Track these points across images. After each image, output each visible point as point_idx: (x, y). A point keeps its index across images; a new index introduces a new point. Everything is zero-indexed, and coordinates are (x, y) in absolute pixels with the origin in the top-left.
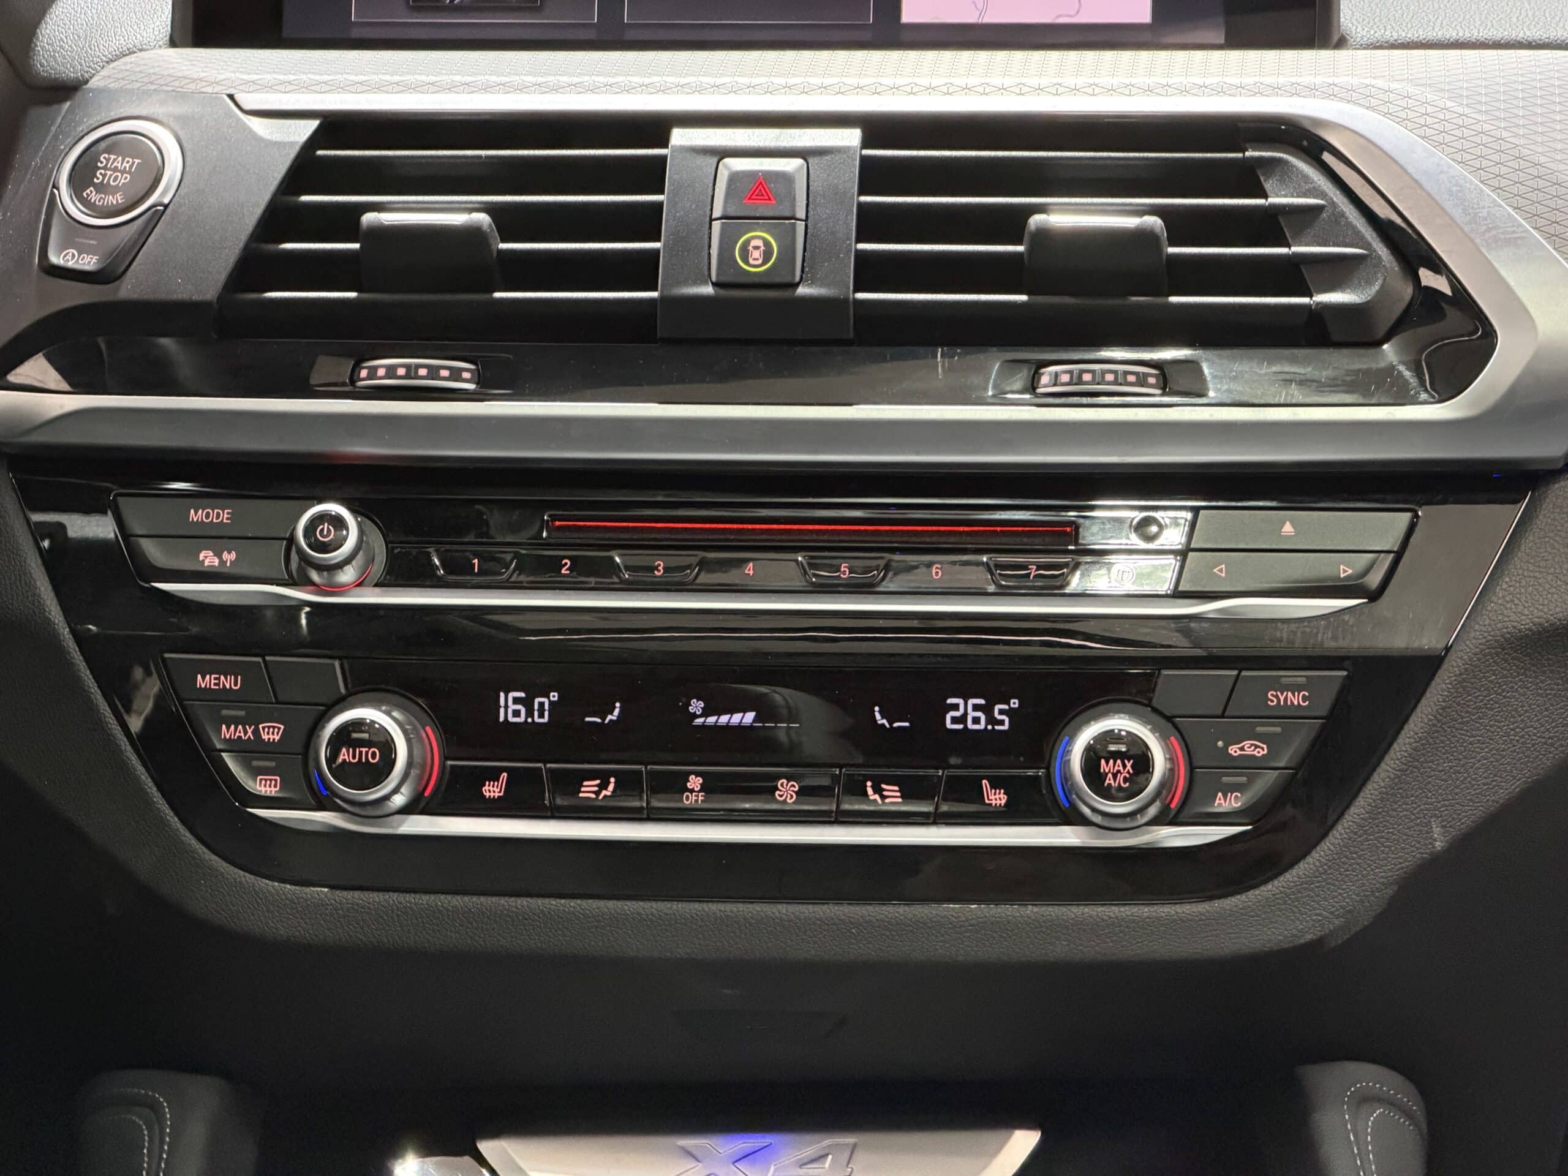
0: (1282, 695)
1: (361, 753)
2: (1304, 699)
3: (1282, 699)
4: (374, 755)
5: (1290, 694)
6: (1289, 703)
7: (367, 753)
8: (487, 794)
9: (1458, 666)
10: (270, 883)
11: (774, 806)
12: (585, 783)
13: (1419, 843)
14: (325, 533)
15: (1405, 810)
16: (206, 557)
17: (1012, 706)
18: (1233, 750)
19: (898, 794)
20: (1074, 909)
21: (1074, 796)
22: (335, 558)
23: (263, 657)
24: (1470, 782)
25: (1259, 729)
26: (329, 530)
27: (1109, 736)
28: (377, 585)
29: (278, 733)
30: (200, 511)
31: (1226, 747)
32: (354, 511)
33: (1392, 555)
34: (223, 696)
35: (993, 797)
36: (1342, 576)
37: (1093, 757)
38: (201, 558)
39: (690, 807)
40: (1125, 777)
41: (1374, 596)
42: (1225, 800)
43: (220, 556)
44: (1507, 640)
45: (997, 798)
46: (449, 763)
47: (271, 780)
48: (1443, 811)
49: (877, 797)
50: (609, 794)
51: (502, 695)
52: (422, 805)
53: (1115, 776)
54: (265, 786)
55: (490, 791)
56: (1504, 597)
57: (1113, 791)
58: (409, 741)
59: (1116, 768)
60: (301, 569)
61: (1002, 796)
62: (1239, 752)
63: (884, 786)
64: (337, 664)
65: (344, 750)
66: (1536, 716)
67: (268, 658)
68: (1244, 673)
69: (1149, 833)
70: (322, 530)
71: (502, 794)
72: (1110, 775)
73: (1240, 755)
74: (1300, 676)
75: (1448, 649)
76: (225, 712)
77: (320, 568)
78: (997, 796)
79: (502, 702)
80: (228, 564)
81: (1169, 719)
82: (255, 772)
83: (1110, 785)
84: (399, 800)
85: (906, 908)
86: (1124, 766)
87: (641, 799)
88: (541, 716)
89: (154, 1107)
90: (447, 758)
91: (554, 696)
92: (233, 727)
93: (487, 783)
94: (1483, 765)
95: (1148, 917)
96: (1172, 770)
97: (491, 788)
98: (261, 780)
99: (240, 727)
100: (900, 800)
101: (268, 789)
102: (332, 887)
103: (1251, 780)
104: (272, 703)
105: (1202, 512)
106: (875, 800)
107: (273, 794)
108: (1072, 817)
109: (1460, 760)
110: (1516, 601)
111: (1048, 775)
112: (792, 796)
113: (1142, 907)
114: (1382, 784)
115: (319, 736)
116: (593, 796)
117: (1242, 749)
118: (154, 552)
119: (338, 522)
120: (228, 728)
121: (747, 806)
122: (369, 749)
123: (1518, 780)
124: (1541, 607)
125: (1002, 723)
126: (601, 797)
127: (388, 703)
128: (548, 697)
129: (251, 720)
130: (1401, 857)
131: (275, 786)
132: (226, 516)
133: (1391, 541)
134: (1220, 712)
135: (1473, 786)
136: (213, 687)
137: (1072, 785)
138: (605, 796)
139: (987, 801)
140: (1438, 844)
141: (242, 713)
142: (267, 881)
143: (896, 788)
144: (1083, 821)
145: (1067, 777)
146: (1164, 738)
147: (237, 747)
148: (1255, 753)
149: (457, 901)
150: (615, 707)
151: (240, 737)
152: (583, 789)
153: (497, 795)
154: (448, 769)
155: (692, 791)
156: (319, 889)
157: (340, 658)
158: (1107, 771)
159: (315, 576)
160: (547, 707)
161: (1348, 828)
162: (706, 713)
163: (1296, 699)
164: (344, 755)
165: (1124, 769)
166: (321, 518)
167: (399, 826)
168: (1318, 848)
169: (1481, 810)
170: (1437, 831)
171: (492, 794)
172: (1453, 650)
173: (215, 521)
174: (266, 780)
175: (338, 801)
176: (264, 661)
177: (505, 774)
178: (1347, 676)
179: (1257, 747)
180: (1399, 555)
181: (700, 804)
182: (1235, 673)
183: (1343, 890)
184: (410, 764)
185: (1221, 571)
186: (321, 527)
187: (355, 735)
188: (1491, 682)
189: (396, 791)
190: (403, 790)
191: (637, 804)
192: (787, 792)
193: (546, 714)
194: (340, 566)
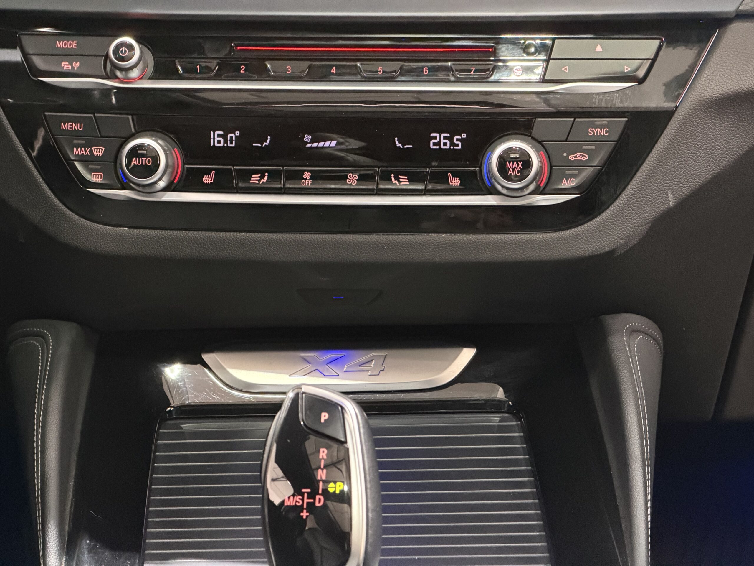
0: (595, 130)
1: (143, 160)
2: (606, 132)
3: (595, 132)
4: (149, 161)
5: (599, 129)
6: (599, 134)
7: (146, 160)
8: (205, 182)
9: (682, 115)
10: (99, 225)
11: (346, 187)
12: (253, 176)
13: (662, 202)
14: (124, 52)
15: (655, 186)
16: (65, 65)
17: (463, 137)
18: (571, 157)
19: (407, 180)
20: (493, 236)
21: (493, 180)
22: (129, 64)
23: (94, 114)
24: (687, 173)
25: (584, 147)
26: (125, 51)
27: (510, 150)
28: (149, 79)
29: (101, 152)
30: (62, 42)
31: (568, 156)
32: (138, 41)
33: (650, 61)
34: (75, 134)
35: (453, 182)
36: (625, 71)
37: (502, 161)
38: (62, 66)
39: (305, 187)
40: (518, 170)
41: (641, 81)
42: (567, 182)
43: (72, 65)
44: (706, 102)
45: (455, 182)
46: (186, 166)
47: (98, 175)
48: (674, 187)
49: (396, 182)
50: (265, 181)
51: (212, 133)
52: (173, 187)
53: (513, 170)
54: (96, 178)
55: (206, 180)
56: (705, 81)
57: (513, 177)
58: (166, 155)
59: (514, 166)
60: (112, 71)
61: (458, 181)
62: (574, 159)
63: (400, 176)
64: (130, 117)
65: (134, 159)
66: (720, 140)
67: (96, 115)
68: (577, 120)
69: (530, 199)
70: (122, 51)
71: (212, 181)
72: (511, 169)
73: (575, 160)
74: (604, 121)
75: (677, 107)
76: (76, 142)
77: (121, 69)
78: (456, 181)
79: (212, 137)
80: (76, 69)
81: (540, 143)
82: (91, 171)
83: (511, 174)
84: (162, 184)
85: (411, 236)
86: (518, 165)
87: (281, 183)
88: (231, 143)
89: (44, 337)
90: (185, 164)
91: (238, 133)
92: (79, 149)
93: (205, 176)
94: (694, 164)
95: (529, 240)
96: (541, 167)
97: (207, 179)
98: (94, 175)
99: (83, 149)
100: (408, 183)
101: (97, 179)
102: (130, 227)
103: (579, 174)
104: (98, 137)
105: (556, 40)
106: (396, 183)
107: (100, 182)
108: (492, 191)
109: (682, 162)
110: (711, 83)
111: (481, 170)
112: (355, 182)
113: (526, 235)
114: (644, 174)
115: (122, 153)
116: (257, 182)
117: (576, 157)
118: (39, 62)
119: (130, 47)
120: (77, 150)
121: (333, 186)
122: (147, 158)
123: (711, 172)
124: (723, 86)
125: (458, 145)
126: (261, 183)
127: (156, 137)
128: (235, 134)
129: (89, 145)
130: (653, 210)
131: (101, 178)
132: (74, 44)
133: (651, 54)
134: (564, 139)
135: (689, 174)
136: (69, 129)
137: (492, 174)
138: (263, 182)
139: (450, 184)
140: (671, 203)
141: (84, 142)
142: (97, 225)
143: (406, 177)
144: (498, 193)
145: (490, 171)
146: (537, 151)
147: (82, 159)
148: (582, 159)
149: (191, 234)
150: (267, 139)
151: (83, 154)
152: (252, 179)
153: (210, 182)
154: (186, 169)
155: (306, 179)
156: (123, 228)
157: (132, 115)
158: (509, 167)
159: (118, 74)
160: (234, 139)
161: (627, 196)
162: (312, 141)
163: (602, 132)
164: (135, 162)
165: (518, 166)
166: (121, 45)
167: (162, 197)
168: (612, 206)
169: (693, 187)
170: (671, 196)
171: (207, 182)
172: (679, 107)
173: (69, 47)
174: (96, 175)
175: (132, 185)
176: (94, 116)
177: (214, 172)
178: (627, 121)
179: (583, 156)
180: (653, 61)
181: (310, 186)
182: (572, 119)
183: (624, 226)
184: (167, 166)
185: (566, 69)
186: (121, 49)
187: (139, 152)
188: (698, 123)
189: (160, 179)
190: (163, 179)
191: (279, 186)
192: (352, 180)
193: (234, 142)
194: (131, 68)
